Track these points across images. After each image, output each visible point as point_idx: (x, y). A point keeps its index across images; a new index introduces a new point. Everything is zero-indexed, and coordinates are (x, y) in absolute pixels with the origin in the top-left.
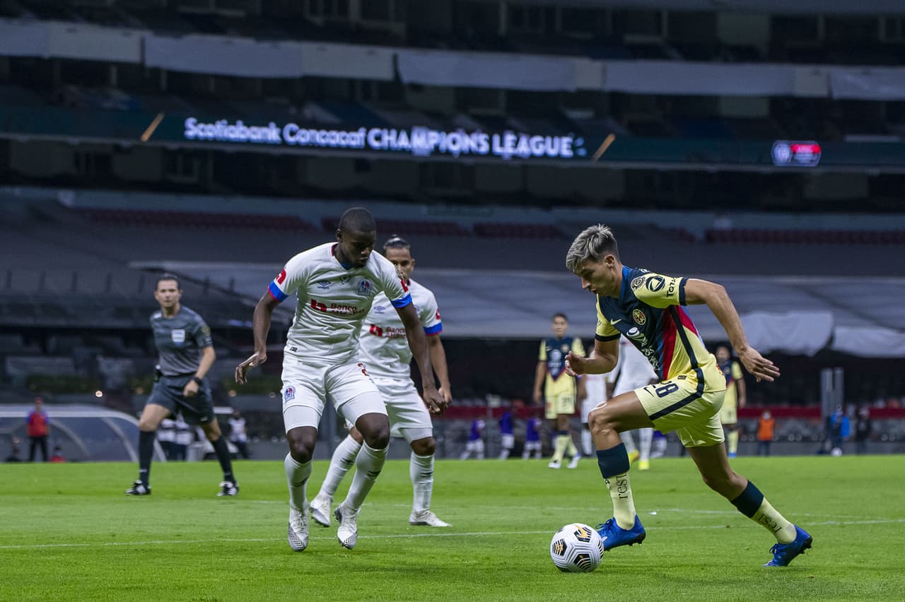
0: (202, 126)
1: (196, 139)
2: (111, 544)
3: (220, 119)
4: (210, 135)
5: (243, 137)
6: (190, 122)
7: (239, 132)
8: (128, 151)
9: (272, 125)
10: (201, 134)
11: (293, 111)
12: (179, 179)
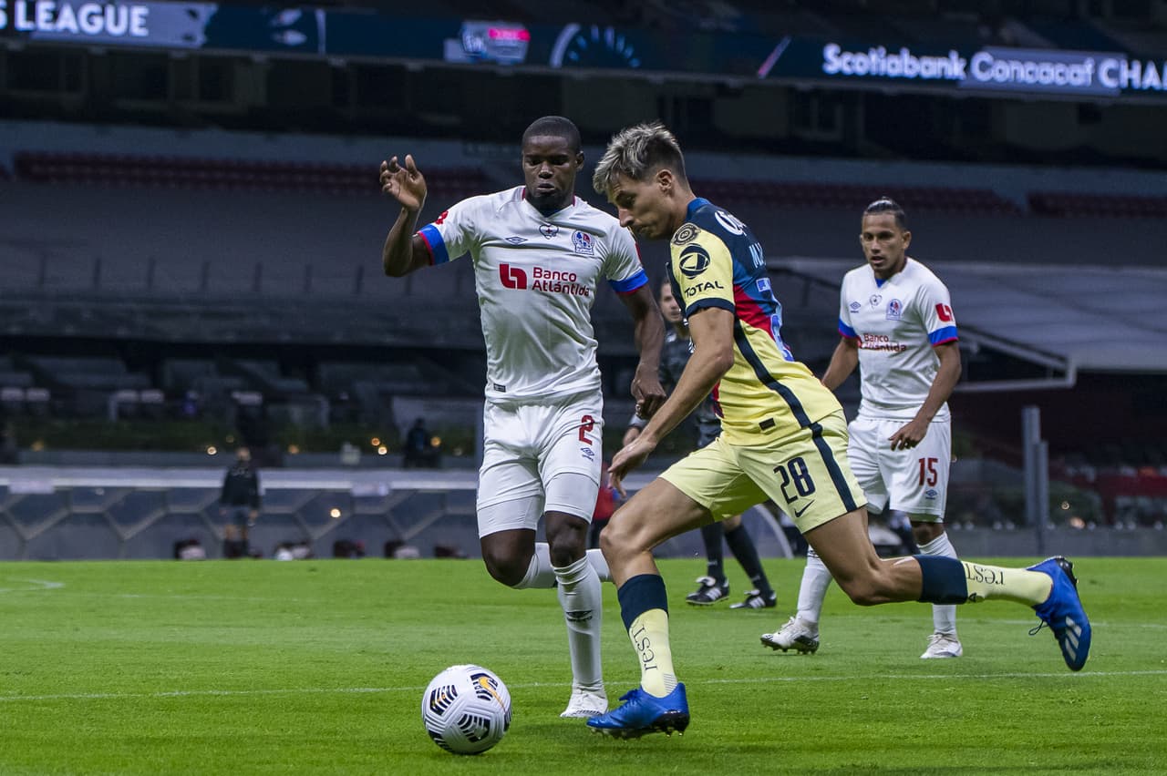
0: (847, 57)
1: (840, 75)
2: (717, 681)
3: (876, 47)
4: (861, 70)
5: (910, 73)
6: (831, 51)
7: (903, 65)
8: (736, 93)
9: (954, 55)
10: (847, 70)
11: (984, 32)
12: (812, 134)
